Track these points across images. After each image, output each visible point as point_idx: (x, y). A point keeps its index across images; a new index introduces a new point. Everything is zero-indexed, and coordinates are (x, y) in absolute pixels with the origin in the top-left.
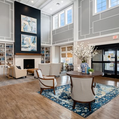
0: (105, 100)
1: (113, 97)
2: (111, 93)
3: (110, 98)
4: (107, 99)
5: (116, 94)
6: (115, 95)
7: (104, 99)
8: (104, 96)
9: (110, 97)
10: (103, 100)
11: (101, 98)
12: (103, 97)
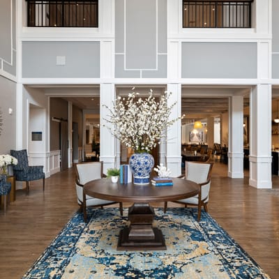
0: (70, 233)
1: (55, 247)
2: (64, 258)
3: (62, 241)
4: (67, 235)
5: (46, 258)
6: (51, 254)
7: (73, 234)
8: (77, 240)
9: (62, 244)
10: (74, 232)
11: (81, 235)
12: (79, 237)
